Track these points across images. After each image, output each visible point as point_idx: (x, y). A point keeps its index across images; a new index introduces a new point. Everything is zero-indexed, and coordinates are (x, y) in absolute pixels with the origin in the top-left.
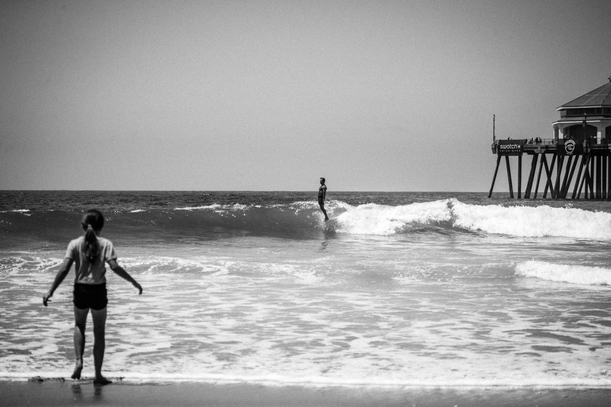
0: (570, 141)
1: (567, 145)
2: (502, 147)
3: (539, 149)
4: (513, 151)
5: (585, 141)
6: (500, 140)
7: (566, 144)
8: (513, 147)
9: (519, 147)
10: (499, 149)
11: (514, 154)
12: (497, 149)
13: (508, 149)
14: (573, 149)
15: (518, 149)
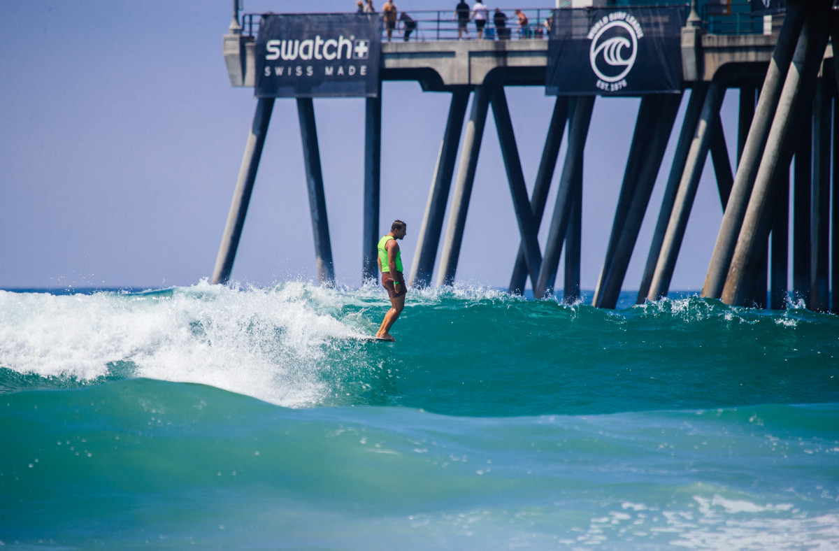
0: (617, 19)
1: (600, 42)
2: (278, 50)
3: (463, 61)
4: (329, 71)
5: (692, 17)
6: (265, 16)
7: (595, 33)
8: (332, 49)
9: (362, 49)
10: (261, 62)
11: (341, 86)
12: (251, 62)
13: (304, 64)
14: (630, 62)
15: (356, 62)
